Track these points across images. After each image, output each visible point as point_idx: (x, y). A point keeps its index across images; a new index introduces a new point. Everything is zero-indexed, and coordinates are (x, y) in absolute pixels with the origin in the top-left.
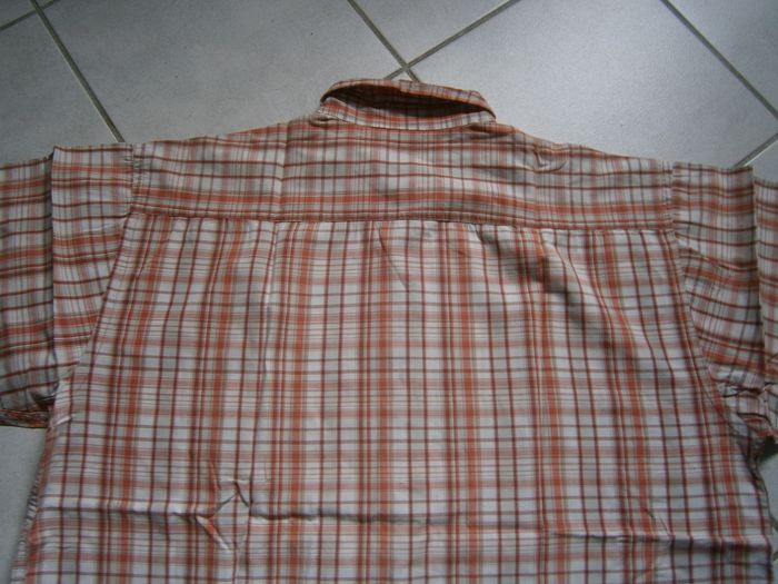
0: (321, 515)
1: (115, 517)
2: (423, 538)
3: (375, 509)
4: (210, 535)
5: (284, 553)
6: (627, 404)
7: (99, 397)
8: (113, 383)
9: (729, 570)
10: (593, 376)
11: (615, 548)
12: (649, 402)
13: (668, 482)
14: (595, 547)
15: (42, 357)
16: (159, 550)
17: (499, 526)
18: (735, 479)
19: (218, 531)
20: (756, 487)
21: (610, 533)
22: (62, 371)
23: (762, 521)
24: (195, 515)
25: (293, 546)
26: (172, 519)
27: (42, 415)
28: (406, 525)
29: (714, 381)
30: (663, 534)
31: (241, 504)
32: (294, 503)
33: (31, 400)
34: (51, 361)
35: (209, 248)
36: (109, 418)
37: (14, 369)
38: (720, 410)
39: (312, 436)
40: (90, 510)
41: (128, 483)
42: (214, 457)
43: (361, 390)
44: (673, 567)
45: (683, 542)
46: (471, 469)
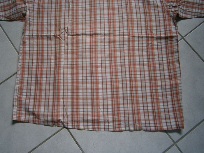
0: (82, 34)
1: (40, 37)
2: (104, 38)
3: (93, 32)
4: (59, 39)
5: (75, 42)
6: (147, 11)
7: (35, 14)
8: (38, 12)
9: (169, 42)
10: (140, 6)
11: (144, 39)
12: (152, 11)
13: (156, 26)
14: (140, 39)
15: (23, 6)
16: (49, 43)
17: (120, 35)
18: (171, 25)
19: (61, 38)
20: (175, 26)
21: (143, 36)
22: (28, 8)
23: (176, 32)
24: (56, 35)
25: (77, 41)
26: (52, 36)
27: (24, 18)
28: (100, 35)
29: (167, 6)
30: (155, 36)
31: (66, 33)
32: (77, 32)
33: (21, 15)
34: (25, 6)
36: (38, 19)
37: (18, 8)
38: (168, 12)
39: (80, 20)
40: (35, 36)
41: (42, 31)
42: (60, 24)
43: (90, 10)
44: (157, 43)
45: (159, 37)
46: (114, 25)
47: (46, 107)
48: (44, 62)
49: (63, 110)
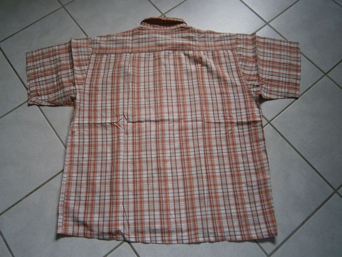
0: (146, 121)
1: (93, 125)
2: (172, 124)
3: (160, 118)
4: (117, 127)
5: (137, 131)
6: (224, 91)
7: (87, 98)
8: (90, 94)
9: (253, 128)
10: (215, 85)
11: (223, 125)
12: (230, 91)
13: (236, 109)
14: (217, 125)
15: (72, 88)
16: (104, 132)
17: (192, 121)
18: (254, 108)
19: (119, 126)
20: (259, 109)
21: (221, 121)
22: (77, 90)
23: (260, 116)
24: (113, 122)
25: (139, 129)
26: (107, 124)
27: (73, 103)
28: (168, 122)
29: (247, 85)
30: (235, 121)
31: (125, 119)
32: (139, 118)
33: (70, 98)
34: (75, 88)
35: (113, 61)
36: (89, 102)
37: (65, 91)
38: (249, 92)
39: (142, 103)
40: (86, 124)
41: (95, 117)
42: (117, 109)
43: (155, 91)
44: (238, 129)
45: (240, 122)
46: (184, 108)
47: (101, 215)
48: (98, 156)
49: (124, 218)
